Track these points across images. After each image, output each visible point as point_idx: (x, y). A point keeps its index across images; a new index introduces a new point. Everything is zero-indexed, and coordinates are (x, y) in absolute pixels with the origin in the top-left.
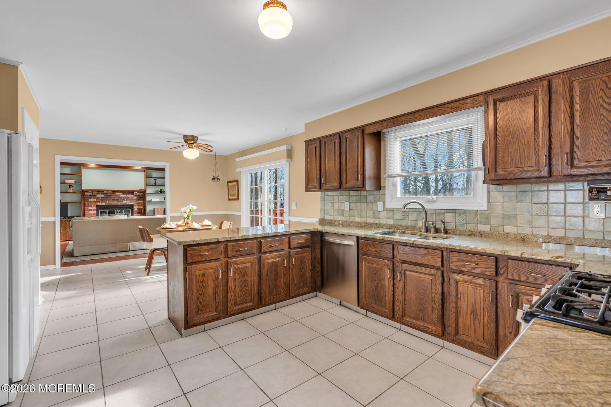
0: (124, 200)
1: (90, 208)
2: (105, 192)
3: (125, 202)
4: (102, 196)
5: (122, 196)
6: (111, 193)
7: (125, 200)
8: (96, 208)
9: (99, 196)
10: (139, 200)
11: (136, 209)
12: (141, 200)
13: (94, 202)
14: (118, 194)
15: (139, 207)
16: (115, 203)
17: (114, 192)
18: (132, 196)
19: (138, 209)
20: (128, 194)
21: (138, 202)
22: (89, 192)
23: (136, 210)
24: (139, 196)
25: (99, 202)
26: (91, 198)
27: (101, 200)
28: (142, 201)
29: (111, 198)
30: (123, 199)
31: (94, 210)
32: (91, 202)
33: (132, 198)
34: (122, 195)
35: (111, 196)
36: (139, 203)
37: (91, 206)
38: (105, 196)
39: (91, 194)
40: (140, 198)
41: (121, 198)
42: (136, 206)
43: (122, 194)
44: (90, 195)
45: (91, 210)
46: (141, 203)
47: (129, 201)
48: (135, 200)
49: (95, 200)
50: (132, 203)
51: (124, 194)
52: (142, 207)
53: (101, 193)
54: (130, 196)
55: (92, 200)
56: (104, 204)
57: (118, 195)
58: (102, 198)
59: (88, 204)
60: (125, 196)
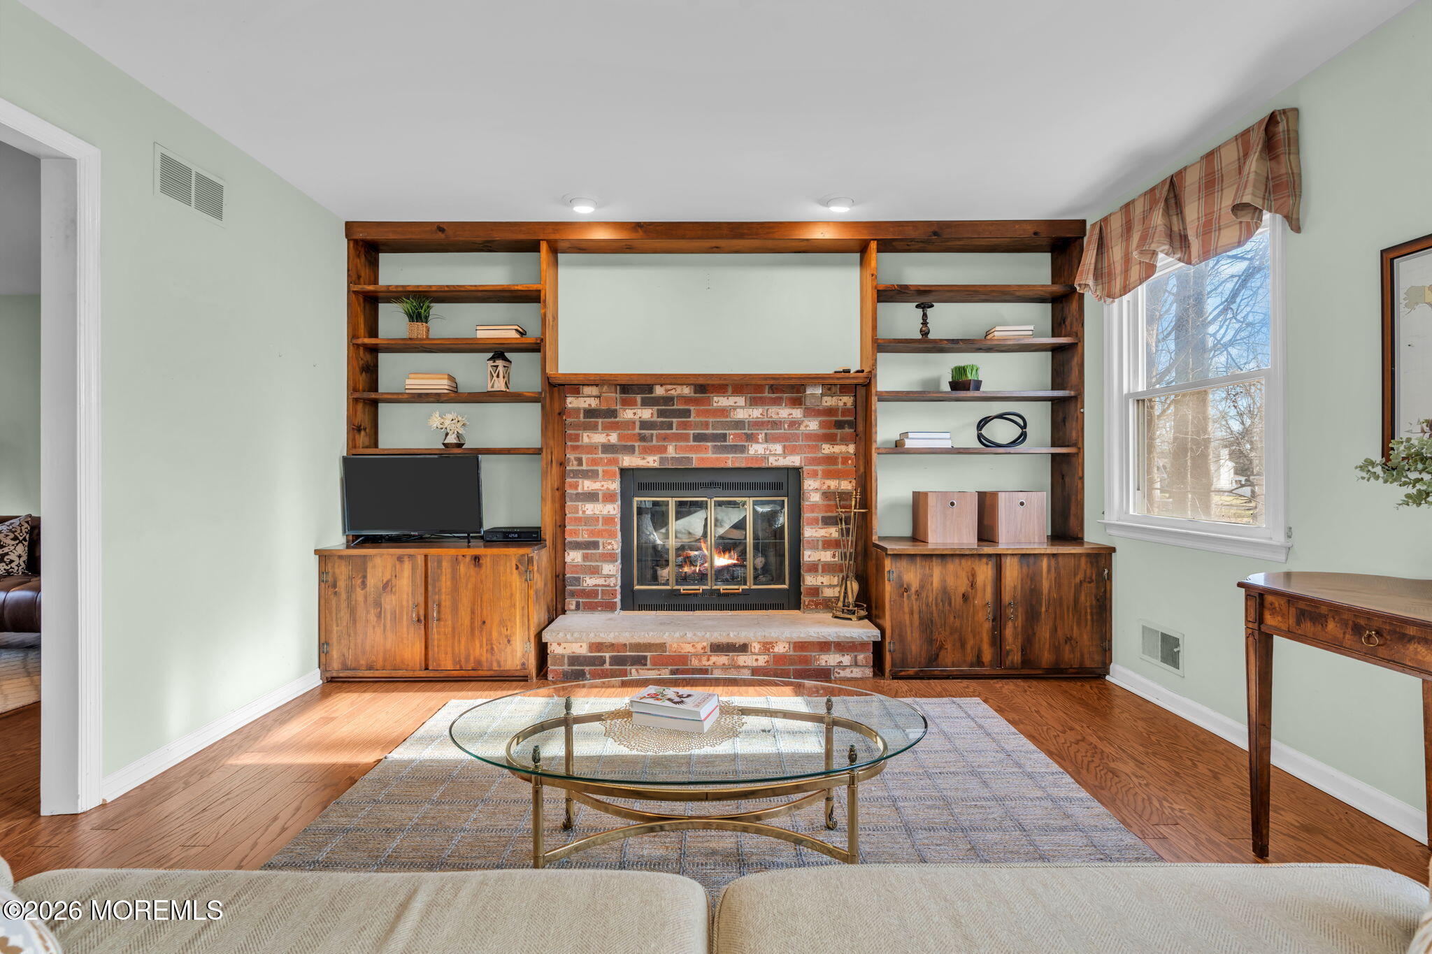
0: (751, 438)
1: (587, 485)
2: (659, 391)
3: (756, 449)
4: (647, 414)
5: (741, 415)
6: (687, 400)
7: (761, 437)
8: (615, 486)
9: (628, 414)
10: (831, 439)
11: (815, 498)
12: (844, 441)
13: (608, 448)
14: (721, 401)
15: (833, 484)
16: (706, 456)
17: (706, 386)
18: (797, 413)
19: (827, 495)
20: (776, 402)
21: (827, 449)
22: (587, 390)
23: (814, 507)
24: (830, 411)
25: (630, 450)
26: (594, 428)
27: (643, 438)
28: (851, 449)
29: (684, 426)
30: (749, 432)
31: (609, 498)
32: (592, 448)
33: (794, 424)
34: (741, 409)
35: (687, 413)
36: (831, 459)
37: (591, 475)
38: (661, 414)
39: (594, 403)
40: (839, 425)
41: (739, 424)
42: (814, 475)
43: (741, 401)
44: (590, 413)
45: (592, 497)
46: (845, 460)
47: (778, 448)
48: (809, 436)
49: (614, 438)
50: (794, 460)
51: (754, 402)
52: (847, 485)
53: (639, 398)
54: (784, 413)
55: (599, 438)
56: (652, 461)
57: (724, 411)
58: (645, 425)
59: (580, 461)
60: (756, 413)
